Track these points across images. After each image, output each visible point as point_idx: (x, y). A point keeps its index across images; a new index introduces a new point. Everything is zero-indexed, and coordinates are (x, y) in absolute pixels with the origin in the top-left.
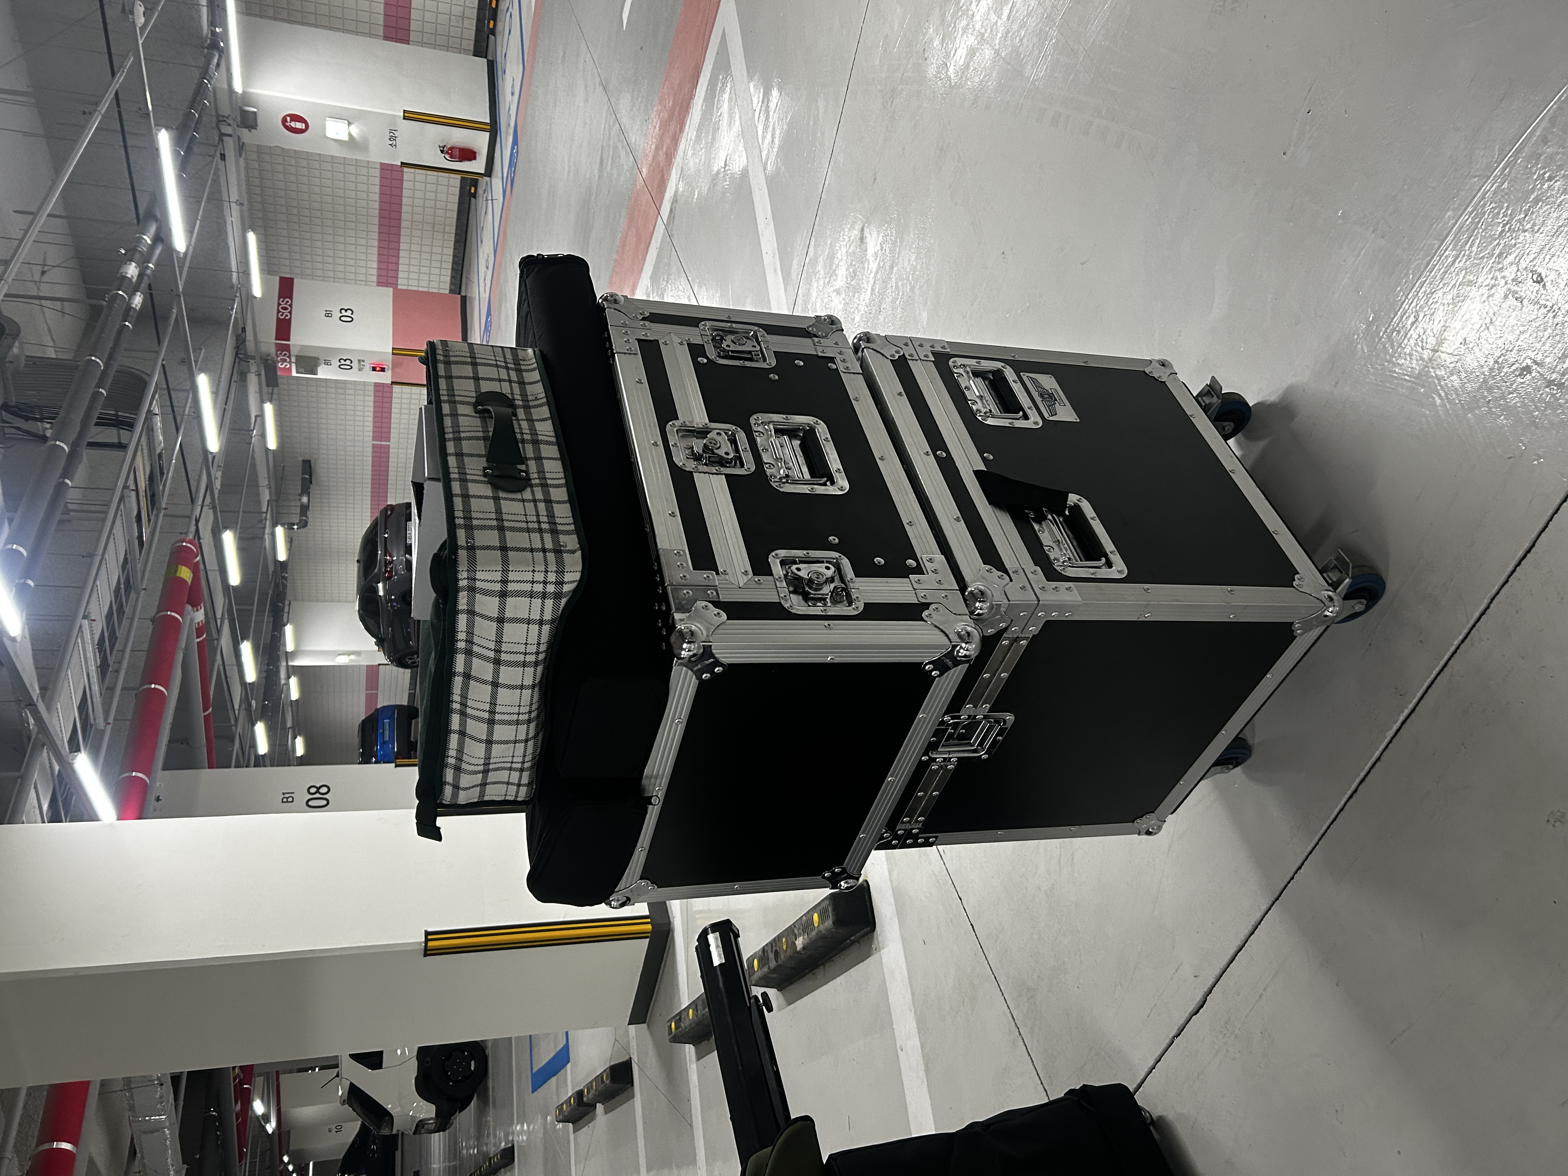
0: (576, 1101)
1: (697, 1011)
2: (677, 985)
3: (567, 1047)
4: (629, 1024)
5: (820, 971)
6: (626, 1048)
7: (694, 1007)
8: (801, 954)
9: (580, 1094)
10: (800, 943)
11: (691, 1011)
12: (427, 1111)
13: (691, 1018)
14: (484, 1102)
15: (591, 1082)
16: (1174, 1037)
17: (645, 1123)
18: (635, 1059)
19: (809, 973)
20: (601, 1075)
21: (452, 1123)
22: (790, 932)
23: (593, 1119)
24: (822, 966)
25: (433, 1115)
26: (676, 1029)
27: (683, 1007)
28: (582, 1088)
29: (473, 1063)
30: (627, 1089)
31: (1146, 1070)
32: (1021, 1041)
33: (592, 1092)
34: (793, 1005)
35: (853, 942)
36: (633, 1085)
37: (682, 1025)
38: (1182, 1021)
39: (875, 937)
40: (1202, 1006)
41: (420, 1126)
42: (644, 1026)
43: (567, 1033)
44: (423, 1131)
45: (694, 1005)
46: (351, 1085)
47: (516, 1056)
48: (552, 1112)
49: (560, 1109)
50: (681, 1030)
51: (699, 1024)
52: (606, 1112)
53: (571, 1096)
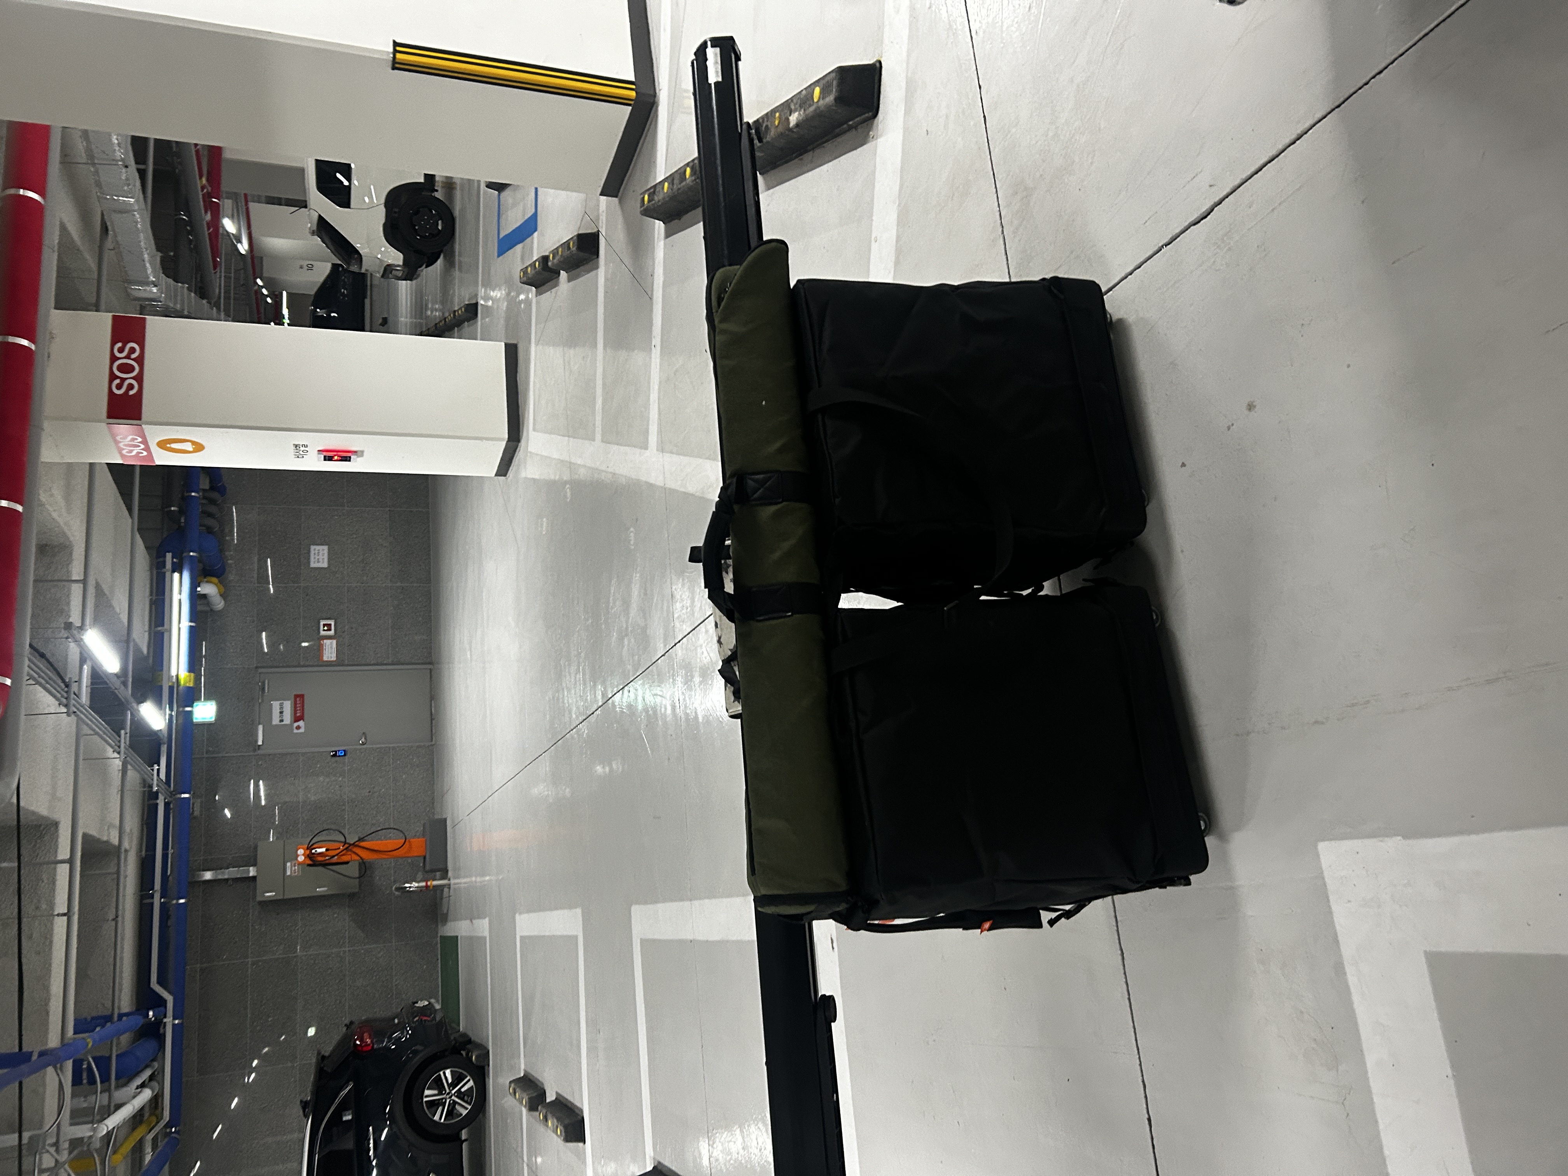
0: (541, 264)
1: (673, 184)
2: (655, 162)
3: (535, 215)
4: (601, 195)
5: (807, 157)
6: (595, 221)
8: (793, 132)
9: (545, 259)
10: (794, 119)
11: (666, 184)
12: (395, 257)
13: (665, 191)
14: (450, 263)
15: (557, 249)
16: (1162, 246)
17: (606, 292)
18: (603, 231)
19: (796, 157)
20: (568, 242)
21: (419, 276)
22: (786, 107)
23: (556, 285)
24: (811, 152)
25: (401, 263)
26: (649, 201)
27: (659, 180)
28: (547, 254)
29: (440, 222)
30: (593, 260)
31: (1123, 275)
32: (1002, 242)
33: (557, 258)
34: (771, 191)
35: (850, 128)
36: (598, 256)
37: (656, 198)
38: (1177, 231)
39: (875, 124)
40: (1205, 217)
41: (388, 270)
42: (615, 200)
43: (536, 189)
44: (390, 276)
45: (670, 179)
46: (320, 217)
47: (484, 221)
48: (517, 274)
49: (524, 271)
50: (653, 204)
51: (673, 198)
52: (569, 280)
53: (536, 260)
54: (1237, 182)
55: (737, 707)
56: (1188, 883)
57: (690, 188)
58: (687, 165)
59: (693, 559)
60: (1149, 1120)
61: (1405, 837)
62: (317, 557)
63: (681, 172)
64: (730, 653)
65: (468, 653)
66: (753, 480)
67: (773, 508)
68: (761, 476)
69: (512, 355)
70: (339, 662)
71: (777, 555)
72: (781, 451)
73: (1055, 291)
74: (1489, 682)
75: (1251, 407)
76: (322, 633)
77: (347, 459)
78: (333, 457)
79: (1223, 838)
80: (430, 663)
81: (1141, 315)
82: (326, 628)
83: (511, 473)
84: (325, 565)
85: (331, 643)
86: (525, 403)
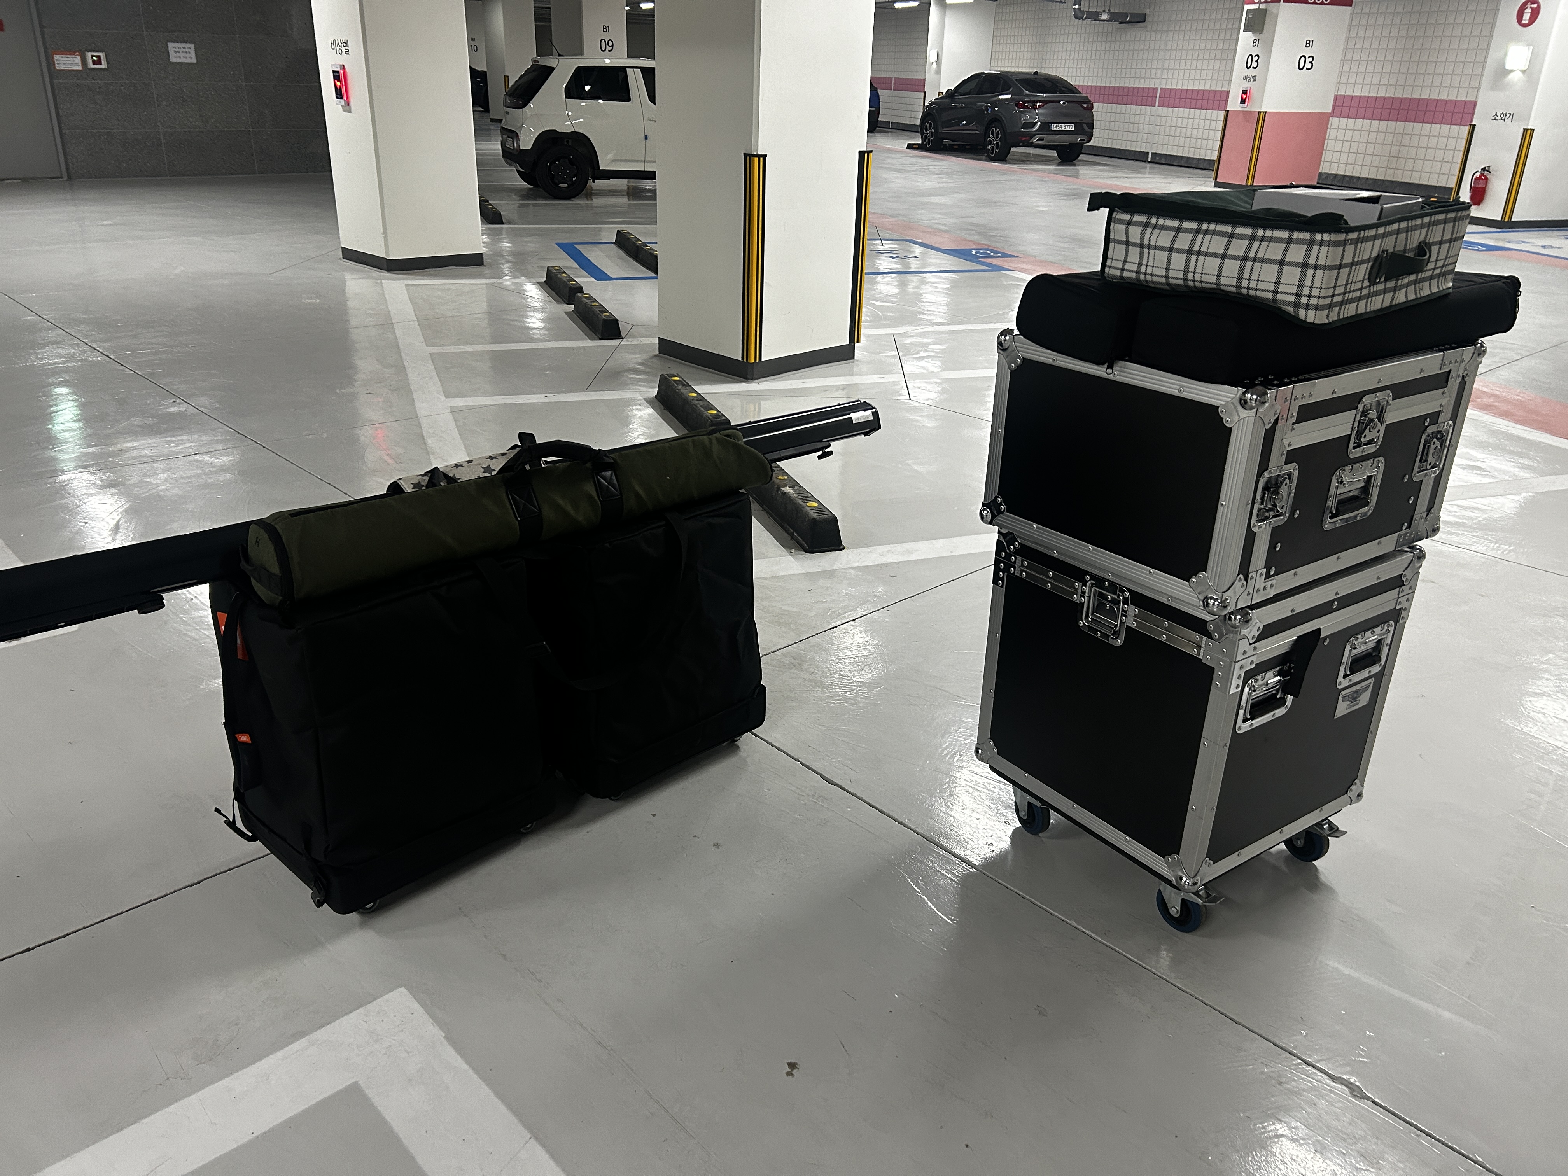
0: (574, 286)
1: (697, 400)
3: (607, 278)
4: (658, 337)
6: (632, 335)
7: (700, 397)
8: (777, 491)
9: (580, 289)
10: (788, 490)
11: (694, 395)
12: (527, 142)
13: (690, 394)
14: (526, 195)
15: (596, 301)
16: (801, 762)
17: (573, 348)
18: (624, 342)
20: (607, 311)
21: (511, 165)
22: (794, 484)
23: (557, 301)
25: (521, 148)
26: (675, 381)
27: (695, 388)
28: (586, 292)
29: (566, 185)
30: (596, 334)
31: (770, 741)
33: (585, 301)
35: (791, 535)
36: (601, 339)
37: (680, 387)
39: (800, 552)
40: (827, 781)
41: (513, 135)
42: (659, 352)
44: (505, 136)
46: (553, 69)
47: (581, 229)
48: (555, 264)
49: (560, 271)
50: (673, 385)
51: (686, 401)
52: (567, 313)
53: (575, 281)
59: (522, 436)
62: (181, 50)
63: (710, 407)
66: (612, 475)
67: (594, 494)
68: (615, 481)
69: (473, 261)
70: (54, 73)
71: (561, 502)
72: (637, 495)
73: (757, 691)
75: (717, 845)
76: (89, 54)
77: (339, 94)
78: (339, 80)
79: (363, 925)
80: (70, 178)
82: (95, 58)
83: (348, 263)
84: (173, 59)
85: (77, 65)
86: (427, 275)
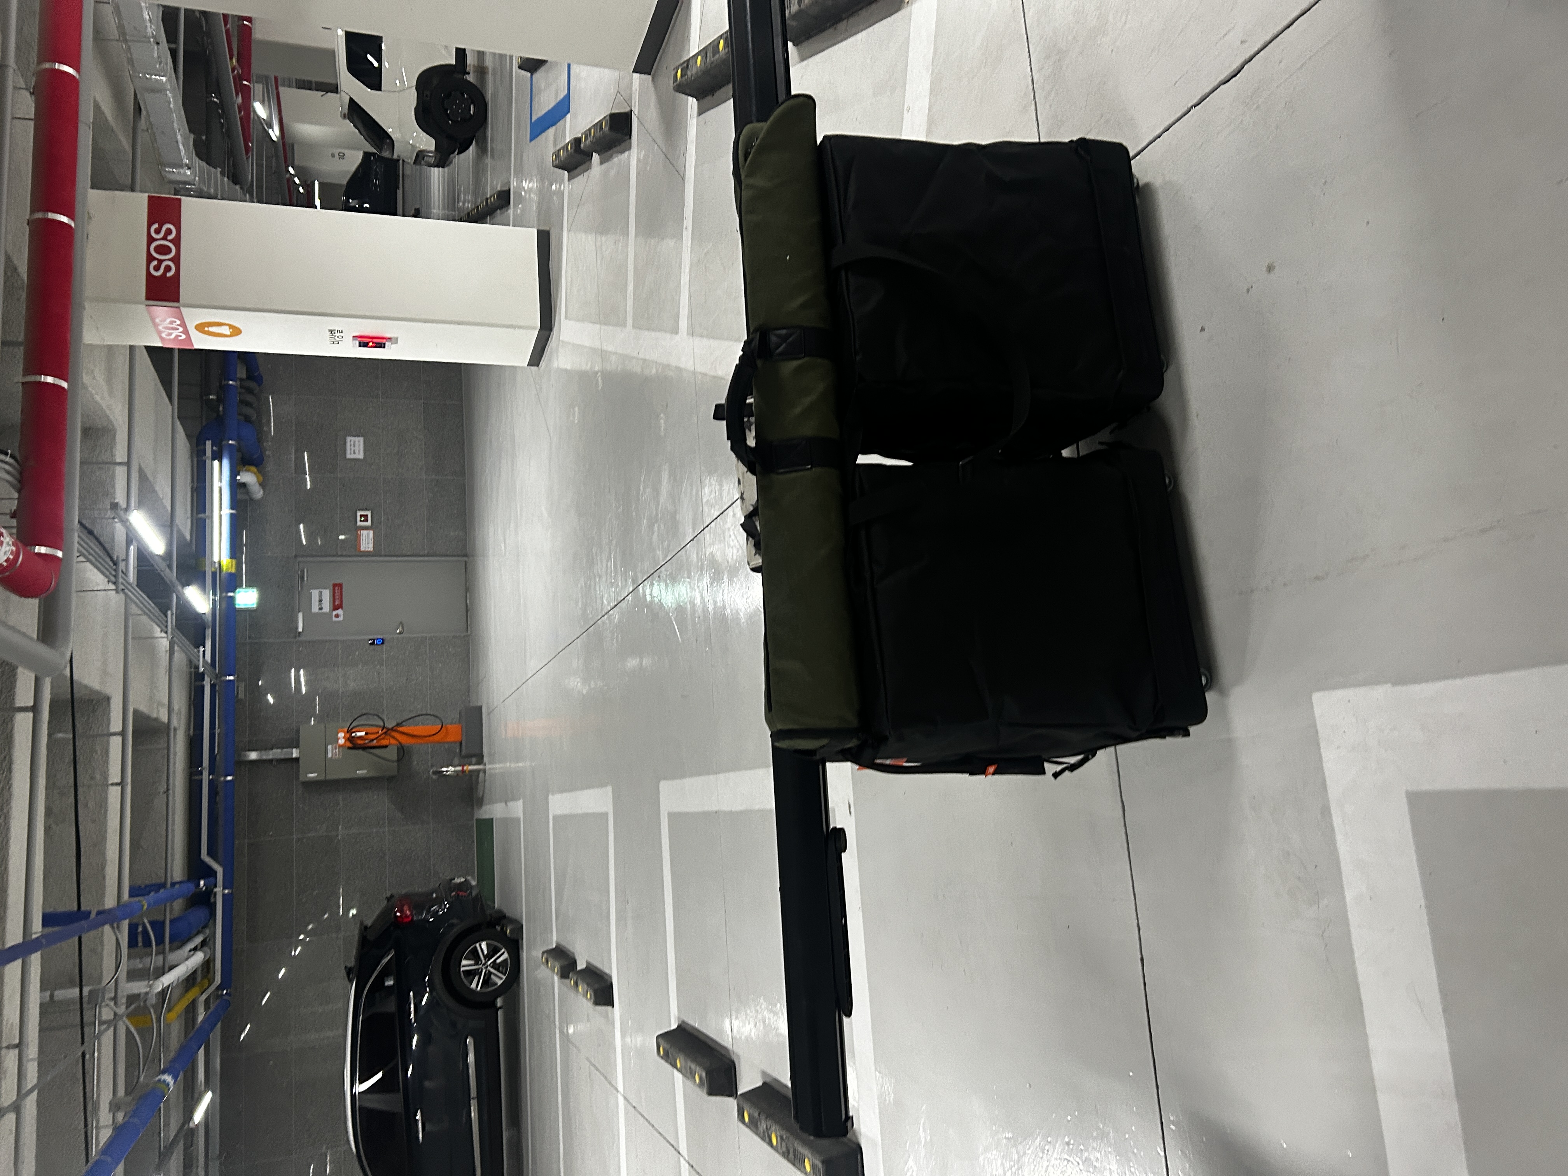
0: (573, 147)
1: (706, 58)
2: (688, 36)
3: (567, 98)
4: (633, 72)
5: (842, 26)
6: (628, 101)
7: (703, 54)
9: (577, 141)
11: (699, 58)
12: (427, 143)
13: (699, 64)
14: (483, 150)
15: (590, 130)
16: (1192, 107)
17: (638, 174)
18: (636, 111)
19: (830, 27)
20: (600, 122)
21: (451, 162)
23: (589, 168)
24: (846, 21)
25: (433, 149)
26: (682, 76)
27: (692, 54)
28: (580, 135)
29: (472, 107)
30: (625, 141)
31: (1151, 138)
32: (1033, 107)
33: (589, 139)
34: (805, 63)
36: (630, 136)
37: (689, 73)
38: (1207, 90)
40: (1235, 75)
41: (420, 156)
42: (649, 77)
43: (569, 66)
44: (422, 162)
45: (704, 52)
46: (351, 99)
47: (516, 106)
48: (549, 158)
49: (557, 154)
50: (686, 80)
51: (706, 72)
52: (602, 163)
53: (568, 143)
54: (1268, 37)
55: (757, 560)
56: (1187, 734)
57: (724, 61)
58: (721, 37)
59: (717, 417)
60: (1142, 960)
61: (1395, 684)
62: (353, 449)
63: (715, 45)
64: (751, 509)
65: (503, 545)
66: (776, 335)
67: (795, 364)
68: (784, 332)
69: (545, 242)
70: (375, 553)
71: (798, 410)
72: (803, 306)
73: (1082, 153)
74: (1484, 531)
75: (1270, 269)
76: (359, 523)
77: (381, 346)
78: (368, 343)
79: (1223, 693)
80: (466, 555)
81: (1167, 179)
82: (362, 519)
83: (543, 363)
84: (361, 456)
85: (368, 534)
86: (557, 291)
